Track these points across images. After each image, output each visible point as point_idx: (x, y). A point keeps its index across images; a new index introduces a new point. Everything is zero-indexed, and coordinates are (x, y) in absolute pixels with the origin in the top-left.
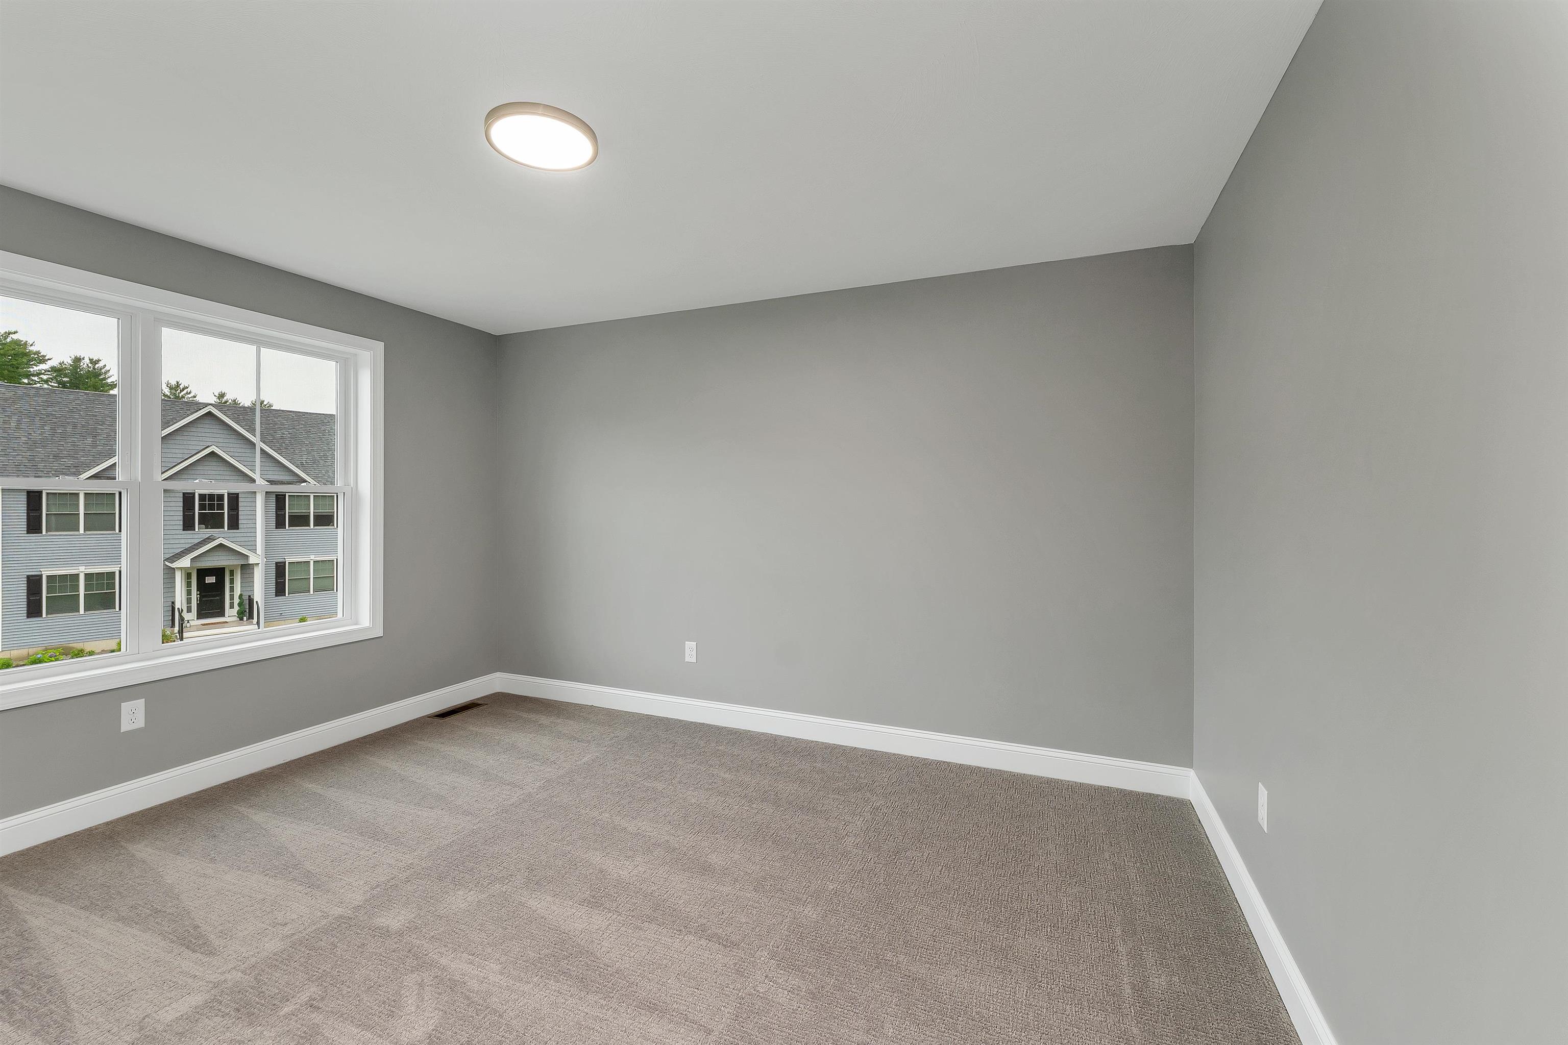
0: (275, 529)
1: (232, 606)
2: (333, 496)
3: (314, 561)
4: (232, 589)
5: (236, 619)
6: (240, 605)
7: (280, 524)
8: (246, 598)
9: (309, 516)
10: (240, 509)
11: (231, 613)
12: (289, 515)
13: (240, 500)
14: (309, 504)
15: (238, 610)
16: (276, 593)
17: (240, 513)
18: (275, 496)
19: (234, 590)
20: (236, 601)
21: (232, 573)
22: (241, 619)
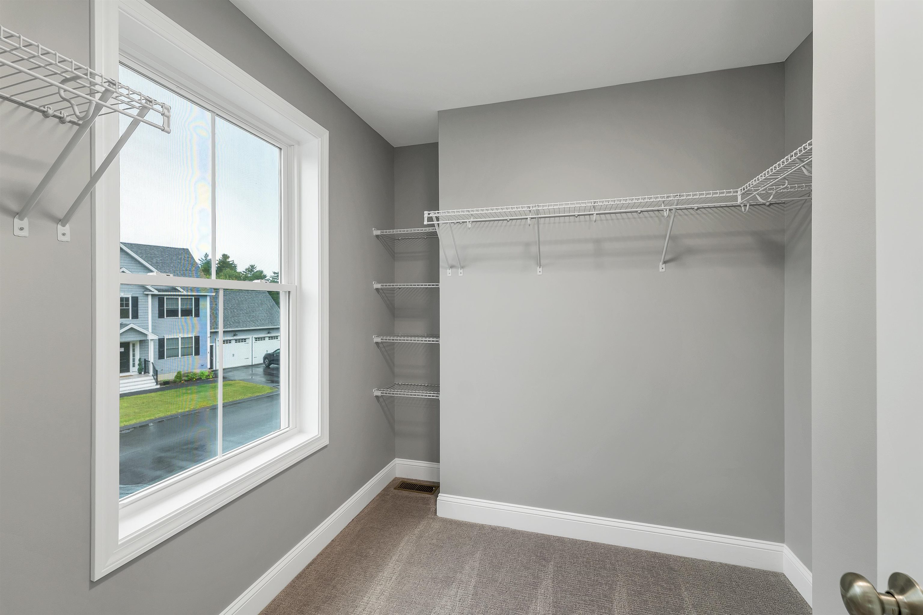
0: (158, 319)
1: (134, 366)
2: (192, 298)
3: (181, 338)
4: (134, 355)
5: (137, 373)
6: (139, 365)
7: (161, 315)
8: (143, 360)
9: (178, 310)
10: (139, 306)
11: (134, 369)
12: (166, 310)
13: (139, 301)
14: (178, 303)
15: (138, 368)
16: (159, 357)
17: (139, 309)
18: (158, 298)
19: (136, 355)
20: (137, 362)
21: (134, 345)
22: (140, 373)
